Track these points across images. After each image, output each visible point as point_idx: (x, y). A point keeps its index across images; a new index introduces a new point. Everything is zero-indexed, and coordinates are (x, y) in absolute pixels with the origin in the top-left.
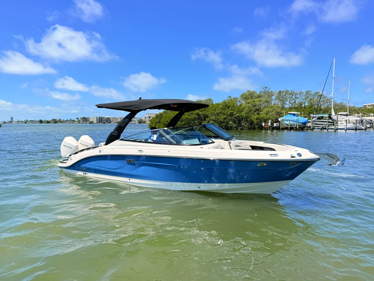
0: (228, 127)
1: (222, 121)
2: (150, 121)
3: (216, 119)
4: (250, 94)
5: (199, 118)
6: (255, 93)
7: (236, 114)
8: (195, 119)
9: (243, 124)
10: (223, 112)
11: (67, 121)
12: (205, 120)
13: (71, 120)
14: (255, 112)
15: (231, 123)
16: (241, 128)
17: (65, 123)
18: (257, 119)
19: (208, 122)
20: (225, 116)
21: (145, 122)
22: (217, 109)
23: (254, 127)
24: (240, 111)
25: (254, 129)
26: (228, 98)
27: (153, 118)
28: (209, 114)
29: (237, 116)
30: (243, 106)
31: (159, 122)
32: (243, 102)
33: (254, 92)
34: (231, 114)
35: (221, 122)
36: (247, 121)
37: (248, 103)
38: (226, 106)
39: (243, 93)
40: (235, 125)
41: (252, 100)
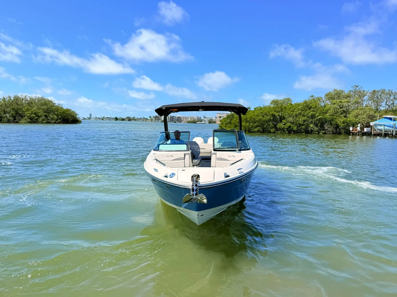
0: (308, 131)
1: (302, 124)
2: (221, 121)
3: (295, 121)
4: (337, 94)
5: (273, 120)
6: (343, 93)
7: (318, 116)
8: (269, 120)
9: (326, 128)
10: (303, 113)
11: (140, 119)
12: (281, 121)
13: (144, 118)
14: (341, 114)
15: (312, 125)
16: (324, 132)
17: (139, 121)
18: (343, 122)
19: (284, 124)
20: (305, 118)
21: (215, 122)
22: (296, 110)
23: (339, 131)
24: (323, 113)
25: (340, 133)
26: (310, 97)
27: (223, 119)
28: (286, 115)
29: (320, 119)
30: (328, 107)
31: (230, 123)
32: (328, 102)
33: (342, 91)
34: (312, 115)
35: (300, 125)
36: (331, 124)
37: (334, 104)
38: (307, 106)
39: (328, 92)
40: (316, 129)
41: (339, 100)
